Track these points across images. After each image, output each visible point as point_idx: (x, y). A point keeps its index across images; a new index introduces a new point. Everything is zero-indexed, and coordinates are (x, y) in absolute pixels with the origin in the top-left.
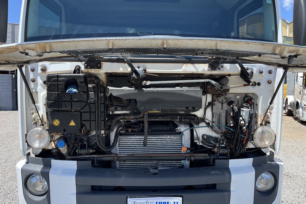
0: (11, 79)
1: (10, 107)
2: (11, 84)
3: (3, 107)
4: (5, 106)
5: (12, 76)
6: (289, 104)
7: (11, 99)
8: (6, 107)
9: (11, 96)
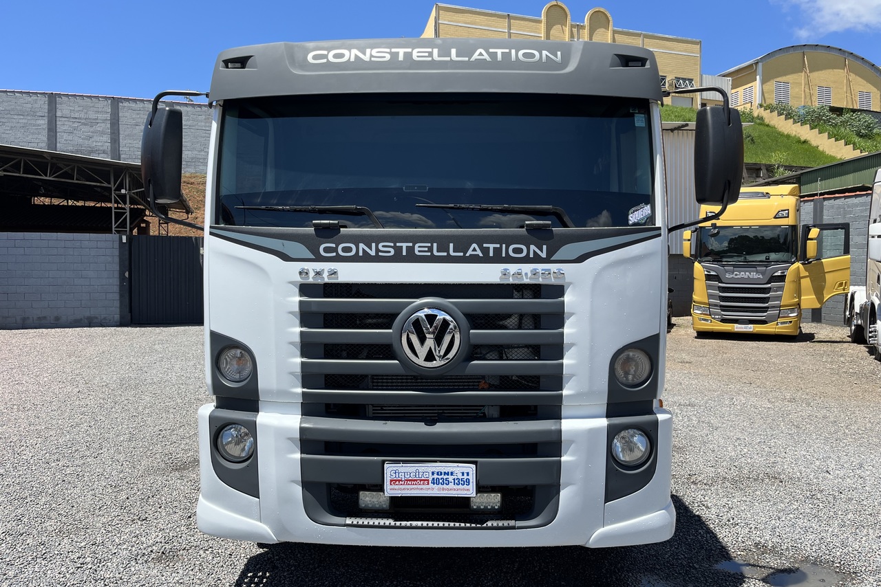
0: (117, 245)
1: (114, 317)
2: (117, 260)
3: (97, 318)
4: (103, 316)
5: (121, 239)
6: (857, 309)
7: (117, 296)
8: (105, 319)
9: (116, 289)
